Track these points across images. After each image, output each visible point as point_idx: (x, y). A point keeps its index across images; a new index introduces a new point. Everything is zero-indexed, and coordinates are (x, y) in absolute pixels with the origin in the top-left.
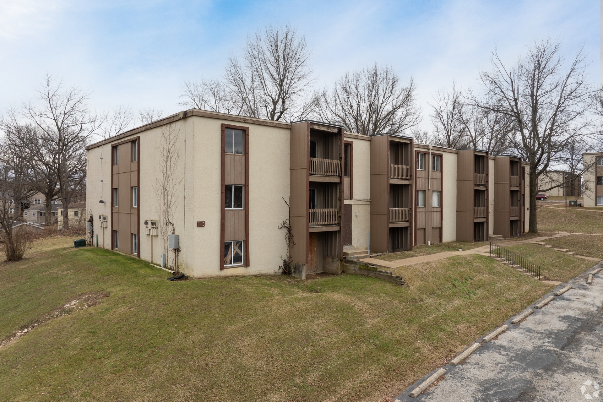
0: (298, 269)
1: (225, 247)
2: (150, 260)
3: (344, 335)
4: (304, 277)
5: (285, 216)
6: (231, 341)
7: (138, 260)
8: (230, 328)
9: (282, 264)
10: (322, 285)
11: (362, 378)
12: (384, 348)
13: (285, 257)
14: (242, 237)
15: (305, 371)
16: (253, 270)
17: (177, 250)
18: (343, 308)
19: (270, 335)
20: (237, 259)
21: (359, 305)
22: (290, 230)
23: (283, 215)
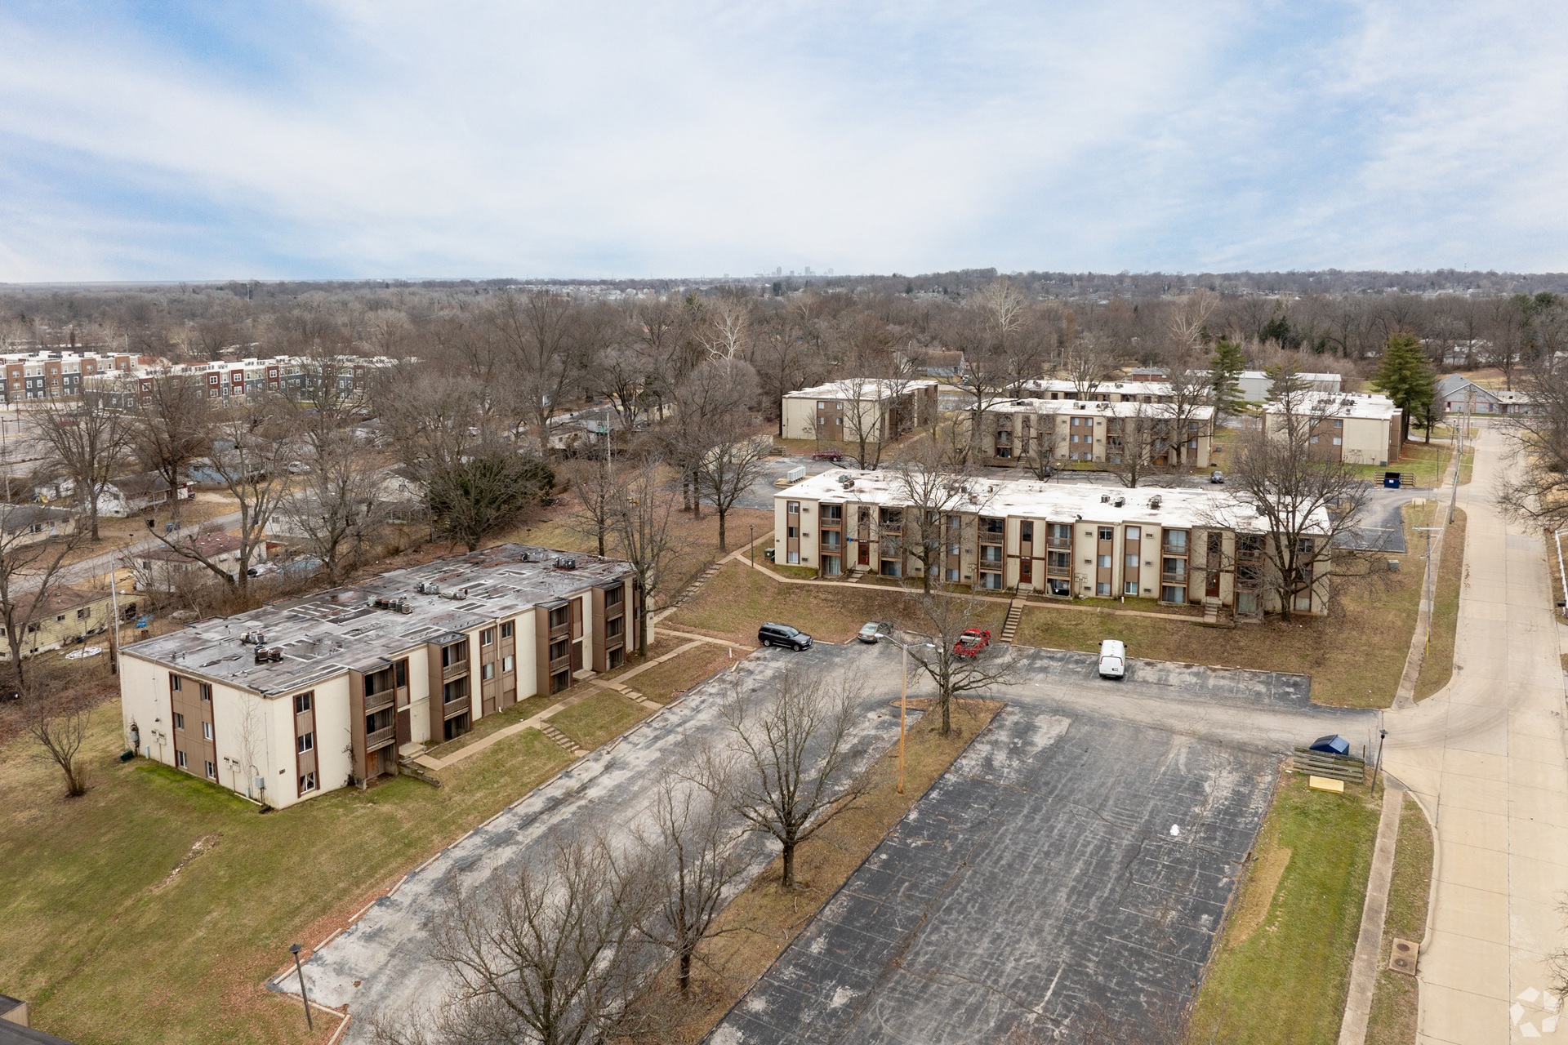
0: (360, 781)
1: (301, 780)
2: (232, 788)
3: (385, 840)
4: (365, 786)
5: (347, 741)
6: (315, 858)
7: (217, 787)
8: (314, 850)
9: (346, 778)
10: (378, 795)
11: (391, 866)
12: (409, 845)
13: (349, 772)
14: (313, 770)
15: (359, 867)
16: (323, 790)
17: (263, 788)
18: (390, 818)
19: (338, 850)
20: (310, 785)
21: (401, 813)
22: (352, 751)
23: (346, 740)
